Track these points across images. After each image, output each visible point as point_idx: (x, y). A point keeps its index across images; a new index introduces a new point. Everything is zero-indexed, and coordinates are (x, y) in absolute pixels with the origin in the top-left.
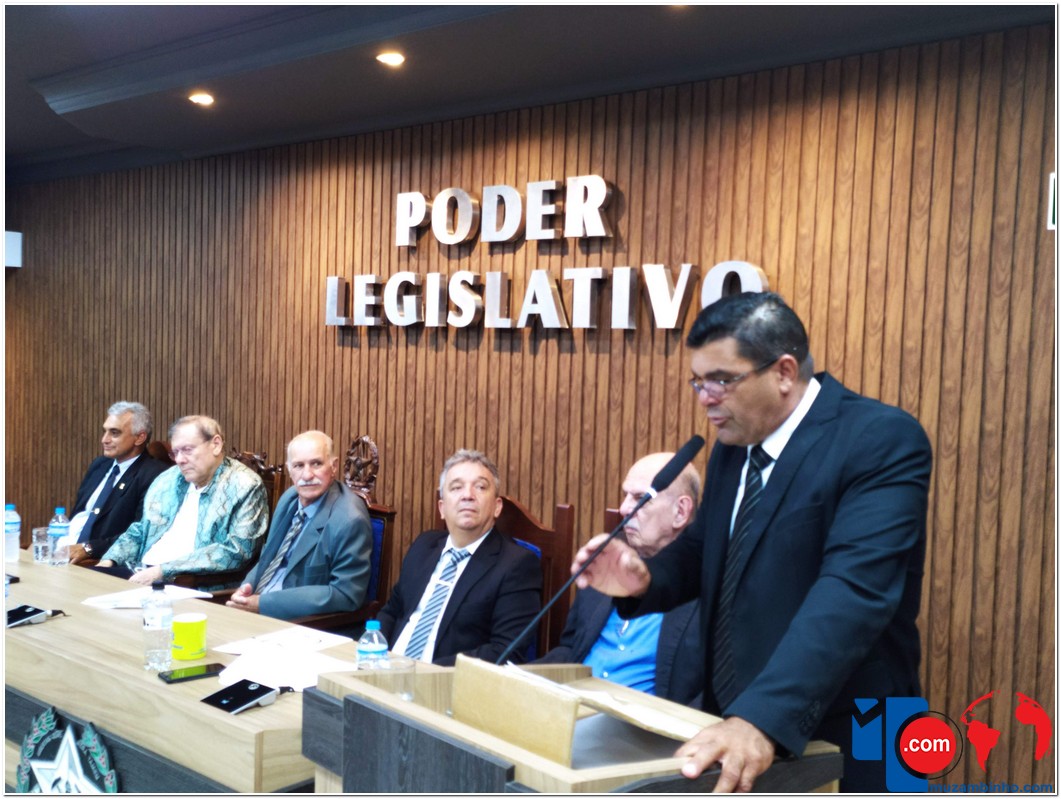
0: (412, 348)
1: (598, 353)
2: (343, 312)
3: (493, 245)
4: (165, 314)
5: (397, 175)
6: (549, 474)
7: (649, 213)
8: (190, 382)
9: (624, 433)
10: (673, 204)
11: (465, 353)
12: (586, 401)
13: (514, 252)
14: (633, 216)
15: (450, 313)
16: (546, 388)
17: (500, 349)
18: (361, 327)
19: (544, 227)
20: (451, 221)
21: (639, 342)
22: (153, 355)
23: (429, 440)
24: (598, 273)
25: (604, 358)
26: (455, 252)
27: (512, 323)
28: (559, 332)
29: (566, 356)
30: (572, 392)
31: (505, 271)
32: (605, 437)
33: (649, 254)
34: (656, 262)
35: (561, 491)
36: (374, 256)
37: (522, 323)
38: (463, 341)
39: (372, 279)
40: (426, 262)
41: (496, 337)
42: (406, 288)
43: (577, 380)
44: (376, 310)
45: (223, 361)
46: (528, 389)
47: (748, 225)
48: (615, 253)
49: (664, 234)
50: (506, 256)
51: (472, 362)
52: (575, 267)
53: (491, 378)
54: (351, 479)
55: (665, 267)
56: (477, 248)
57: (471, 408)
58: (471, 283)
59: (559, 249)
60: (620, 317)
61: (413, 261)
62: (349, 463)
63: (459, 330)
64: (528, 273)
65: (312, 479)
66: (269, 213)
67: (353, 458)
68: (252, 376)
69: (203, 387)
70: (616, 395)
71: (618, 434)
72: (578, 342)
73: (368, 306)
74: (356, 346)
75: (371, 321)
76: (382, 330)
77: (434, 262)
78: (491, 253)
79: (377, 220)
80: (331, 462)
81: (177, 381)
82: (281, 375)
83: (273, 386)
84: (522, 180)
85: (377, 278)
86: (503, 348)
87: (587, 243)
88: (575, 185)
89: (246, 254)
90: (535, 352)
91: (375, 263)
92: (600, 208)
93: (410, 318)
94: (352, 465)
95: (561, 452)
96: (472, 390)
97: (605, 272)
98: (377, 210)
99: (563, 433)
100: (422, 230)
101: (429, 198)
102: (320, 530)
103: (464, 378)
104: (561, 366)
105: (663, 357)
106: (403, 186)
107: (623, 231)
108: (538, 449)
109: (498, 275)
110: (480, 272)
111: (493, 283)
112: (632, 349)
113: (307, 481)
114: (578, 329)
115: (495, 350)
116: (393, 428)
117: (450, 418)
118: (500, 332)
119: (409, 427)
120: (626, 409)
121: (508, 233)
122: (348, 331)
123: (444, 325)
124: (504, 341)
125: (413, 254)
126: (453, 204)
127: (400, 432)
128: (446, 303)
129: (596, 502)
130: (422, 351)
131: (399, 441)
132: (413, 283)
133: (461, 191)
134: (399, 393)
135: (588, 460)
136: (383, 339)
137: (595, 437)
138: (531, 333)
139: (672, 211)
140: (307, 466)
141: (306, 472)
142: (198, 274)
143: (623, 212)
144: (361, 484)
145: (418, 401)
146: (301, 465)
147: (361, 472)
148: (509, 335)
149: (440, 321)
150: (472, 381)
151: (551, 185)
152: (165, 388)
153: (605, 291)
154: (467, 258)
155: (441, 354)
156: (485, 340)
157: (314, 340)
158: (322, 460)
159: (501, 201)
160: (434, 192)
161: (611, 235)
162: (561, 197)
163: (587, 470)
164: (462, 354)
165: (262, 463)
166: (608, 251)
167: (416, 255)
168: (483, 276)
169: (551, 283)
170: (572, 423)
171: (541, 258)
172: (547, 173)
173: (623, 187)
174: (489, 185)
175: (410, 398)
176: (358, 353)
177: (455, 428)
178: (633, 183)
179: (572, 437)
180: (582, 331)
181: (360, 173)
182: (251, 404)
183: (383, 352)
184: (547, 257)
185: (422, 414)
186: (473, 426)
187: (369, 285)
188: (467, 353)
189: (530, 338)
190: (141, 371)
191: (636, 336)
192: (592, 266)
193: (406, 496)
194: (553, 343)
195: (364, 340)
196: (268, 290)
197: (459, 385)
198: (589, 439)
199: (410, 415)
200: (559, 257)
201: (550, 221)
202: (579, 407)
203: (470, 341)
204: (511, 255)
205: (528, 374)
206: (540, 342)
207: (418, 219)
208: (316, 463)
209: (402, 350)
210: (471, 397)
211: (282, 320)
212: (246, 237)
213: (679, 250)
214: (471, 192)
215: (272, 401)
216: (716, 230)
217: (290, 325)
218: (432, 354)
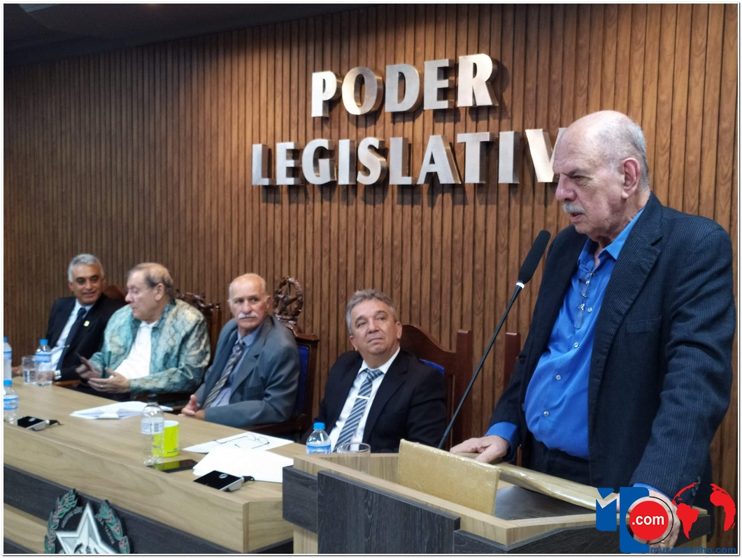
0: (326, 203)
1: (486, 204)
2: (266, 174)
3: (395, 115)
4: (114, 178)
5: (311, 57)
6: (446, 307)
7: (529, 85)
8: (136, 235)
9: (510, 271)
10: (550, 77)
11: (372, 206)
12: (477, 245)
13: (414, 121)
14: (516, 89)
15: (360, 173)
16: (442, 235)
17: (402, 203)
18: (282, 186)
19: (439, 99)
20: (358, 95)
21: (522, 194)
22: (103, 212)
23: (342, 280)
24: (486, 137)
25: (492, 209)
26: (362, 121)
27: (413, 180)
28: (453, 186)
29: (459, 208)
30: (465, 238)
31: (406, 136)
32: (493, 276)
33: (530, 122)
34: (536, 128)
35: (456, 320)
36: (292, 126)
37: (421, 180)
38: (370, 197)
39: (291, 145)
40: (337, 130)
41: (398, 193)
42: (321, 153)
43: (469, 227)
44: (295, 171)
45: (164, 218)
46: (427, 236)
47: (615, 94)
48: (500, 120)
49: (543, 102)
50: (407, 123)
51: (379, 214)
52: (466, 132)
53: (395, 227)
54: (280, 314)
55: (544, 131)
56: (381, 117)
57: (378, 253)
58: (377, 147)
59: (452, 118)
60: (506, 173)
61: (326, 129)
62: (277, 300)
63: (366, 187)
64: (425, 138)
65: (250, 312)
66: (201, 90)
67: (281, 296)
68: (189, 229)
69: (147, 239)
70: (503, 240)
71: (505, 273)
72: (470, 195)
73: (289, 169)
74: (278, 203)
75: (291, 181)
76: (301, 188)
77: (344, 130)
78: (394, 122)
79: (294, 95)
80: (265, 299)
81: (125, 234)
82: (215, 228)
83: (208, 237)
84: (420, 59)
85: (295, 145)
86: (405, 202)
87: (476, 111)
88: (465, 62)
89: (182, 126)
90: (432, 204)
91: (294, 132)
92: (487, 82)
93: (324, 178)
94: (280, 302)
95: (456, 288)
96: (379, 238)
97: (492, 135)
98: (294, 87)
99: (457, 272)
100: (334, 104)
101: (340, 77)
102: (257, 357)
103: (371, 227)
104: (455, 215)
105: (543, 206)
106: (317, 66)
107: (507, 101)
108: (437, 287)
109: (400, 140)
110: (384, 138)
111: (396, 147)
112: (516, 200)
113: (246, 314)
114: (469, 184)
115: (398, 203)
116: (311, 270)
117: (360, 262)
118: (402, 188)
119: (325, 268)
120: (512, 251)
122: (271, 190)
123: (354, 183)
124: (405, 196)
125: (326, 124)
126: (360, 82)
127: (317, 274)
128: (355, 165)
129: (486, 329)
130: (335, 206)
131: (317, 282)
132: (327, 147)
133: (367, 69)
134: (315, 241)
135: (479, 295)
136: (302, 195)
137: (485, 275)
138: (429, 188)
139: (549, 83)
140: (246, 302)
141: (246, 306)
142: (141, 144)
143: (507, 84)
144: (288, 318)
145: (332, 247)
146: (241, 300)
147: (288, 307)
148: (410, 190)
149: (350, 180)
150: (378, 231)
151: (445, 63)
152: (114, 240)
153: (493, 153)
154: (373, 126)
155: (352, 208)
156: (389, 196)
157: (242, 198)
158: (258, 296)
159: (402, 77)
160: (343, 71)
161: (497, 105)
162: (453, 73)
163: (479, 303)
164: (370, 207)
165: (202, 302)
166: (494, 119)
167: (329, 124)
168: (387, 141)
169: (445, 145)
170: (465, 264)
171: (437, 125)
172: (441, 53)
173: (507, 64)
174: (390, 64)
175: (326, 246)
176: (280, 208)
177: (364, 270)
178: (515, 60)
179: (465, 275)
180: (473, 187)
181: (279, 56)
182: (189, 252)
183: (301, 207)
184: (442, 124)
185: (336, 258)
186: (380, 267)
187: (288, 151)
188: (374, 207)
189: (428, 193)
190: (94, 228)
191: (519, 189)
192: (480, 131)
193: (323, 328)
194: (448, 196)
195: (285, 197)
196: (202, 157)
197: (367, 233)
198: (480, 277)
199: (325, 260)
200: (453, 124)
201: (444, 94)
202: (472, 251)
203: (377, 196)
204: (411, 123)
205: (427, 223)
206: (437, 196)
207: (330, 94)
208: (253, 299)
209: (318, 205)
210: (378, 243)
211: (214, 181)
212: (182, 111)
213: (555, 116)
214: (376, 70)
215: (207, 251)
216: (588, 98)
217: (221, 185)
218: (343, 209)
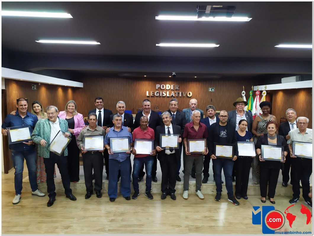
2: (149, 94)
5: (156, 83)
7: (182, 88)
20: (163, 87)
26: (163, 90)
48: (180, 91)
51: (164, 99)
63: (164, 96)
72: (175, 97)
73: (152, 94)
79: (153, 86)
84: (171, 85)
85: (154, 92)
93: (158, 95)
110: (166, 92)
118: (168, 96)
121: (169, 89)
128: (162, 94)
151: (174, 85)
153: (179, 94)
157: (145, 97)
160: (161, 85)
167: (159, 90)
173: (180, 86)
174: (167, 85)
183: (154, 98)
189: (171, 97)
201: (173, 88)
207: (159, 87)
218: (159, 98)
